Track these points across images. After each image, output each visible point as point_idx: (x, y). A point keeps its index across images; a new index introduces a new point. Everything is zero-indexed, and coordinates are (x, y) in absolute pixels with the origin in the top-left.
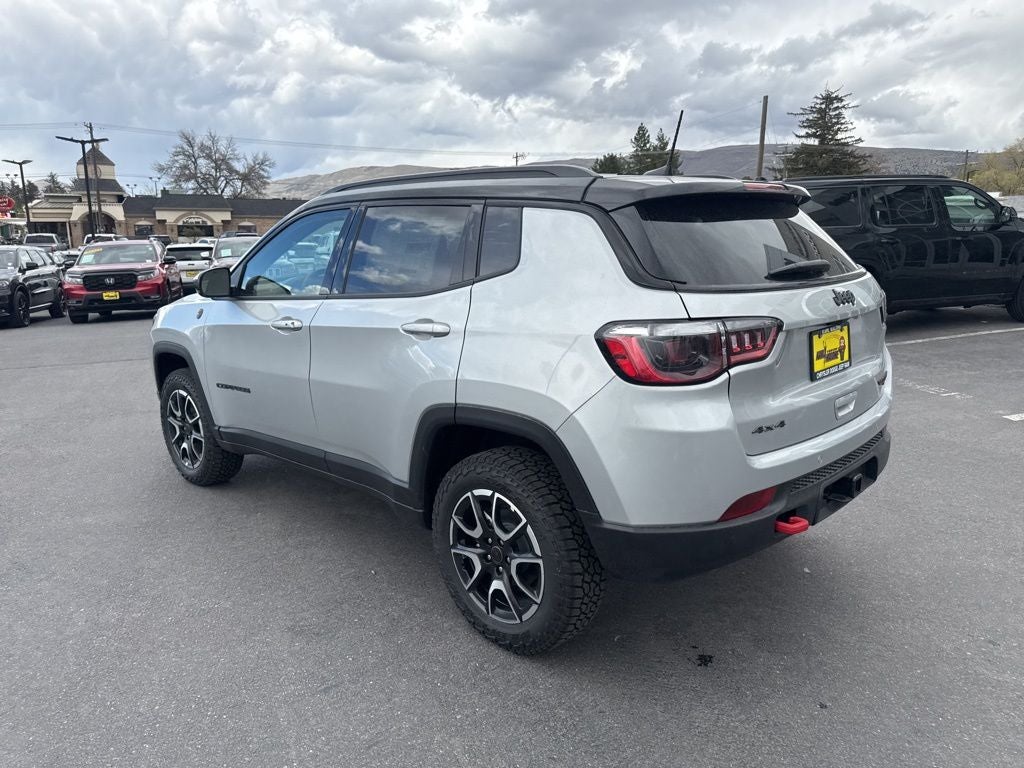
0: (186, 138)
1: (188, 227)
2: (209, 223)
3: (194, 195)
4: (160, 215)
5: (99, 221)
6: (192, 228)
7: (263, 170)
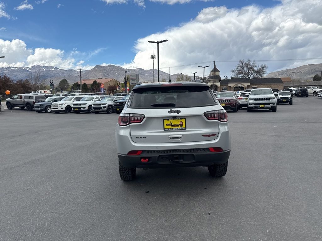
0: (241, 62)
1: (236, 88)
2: (243, 87)
3: (241, 78)
4: (229, 85)
5: (213, 87)
6: (238, 88)
7: (264, 69)
